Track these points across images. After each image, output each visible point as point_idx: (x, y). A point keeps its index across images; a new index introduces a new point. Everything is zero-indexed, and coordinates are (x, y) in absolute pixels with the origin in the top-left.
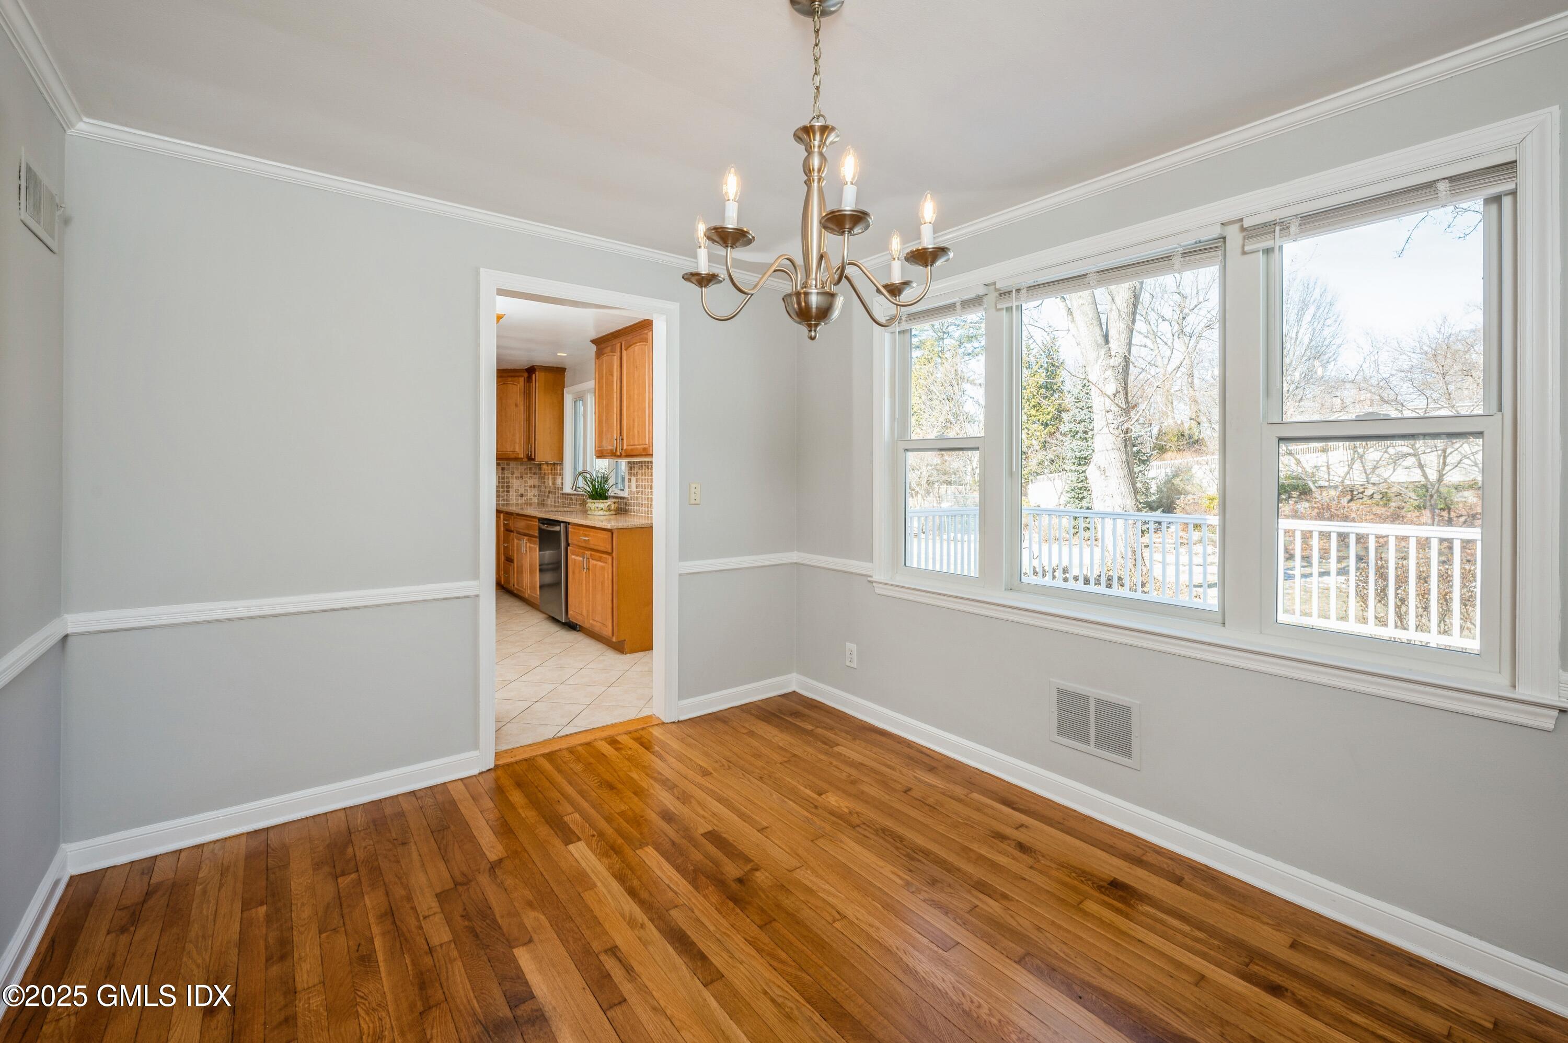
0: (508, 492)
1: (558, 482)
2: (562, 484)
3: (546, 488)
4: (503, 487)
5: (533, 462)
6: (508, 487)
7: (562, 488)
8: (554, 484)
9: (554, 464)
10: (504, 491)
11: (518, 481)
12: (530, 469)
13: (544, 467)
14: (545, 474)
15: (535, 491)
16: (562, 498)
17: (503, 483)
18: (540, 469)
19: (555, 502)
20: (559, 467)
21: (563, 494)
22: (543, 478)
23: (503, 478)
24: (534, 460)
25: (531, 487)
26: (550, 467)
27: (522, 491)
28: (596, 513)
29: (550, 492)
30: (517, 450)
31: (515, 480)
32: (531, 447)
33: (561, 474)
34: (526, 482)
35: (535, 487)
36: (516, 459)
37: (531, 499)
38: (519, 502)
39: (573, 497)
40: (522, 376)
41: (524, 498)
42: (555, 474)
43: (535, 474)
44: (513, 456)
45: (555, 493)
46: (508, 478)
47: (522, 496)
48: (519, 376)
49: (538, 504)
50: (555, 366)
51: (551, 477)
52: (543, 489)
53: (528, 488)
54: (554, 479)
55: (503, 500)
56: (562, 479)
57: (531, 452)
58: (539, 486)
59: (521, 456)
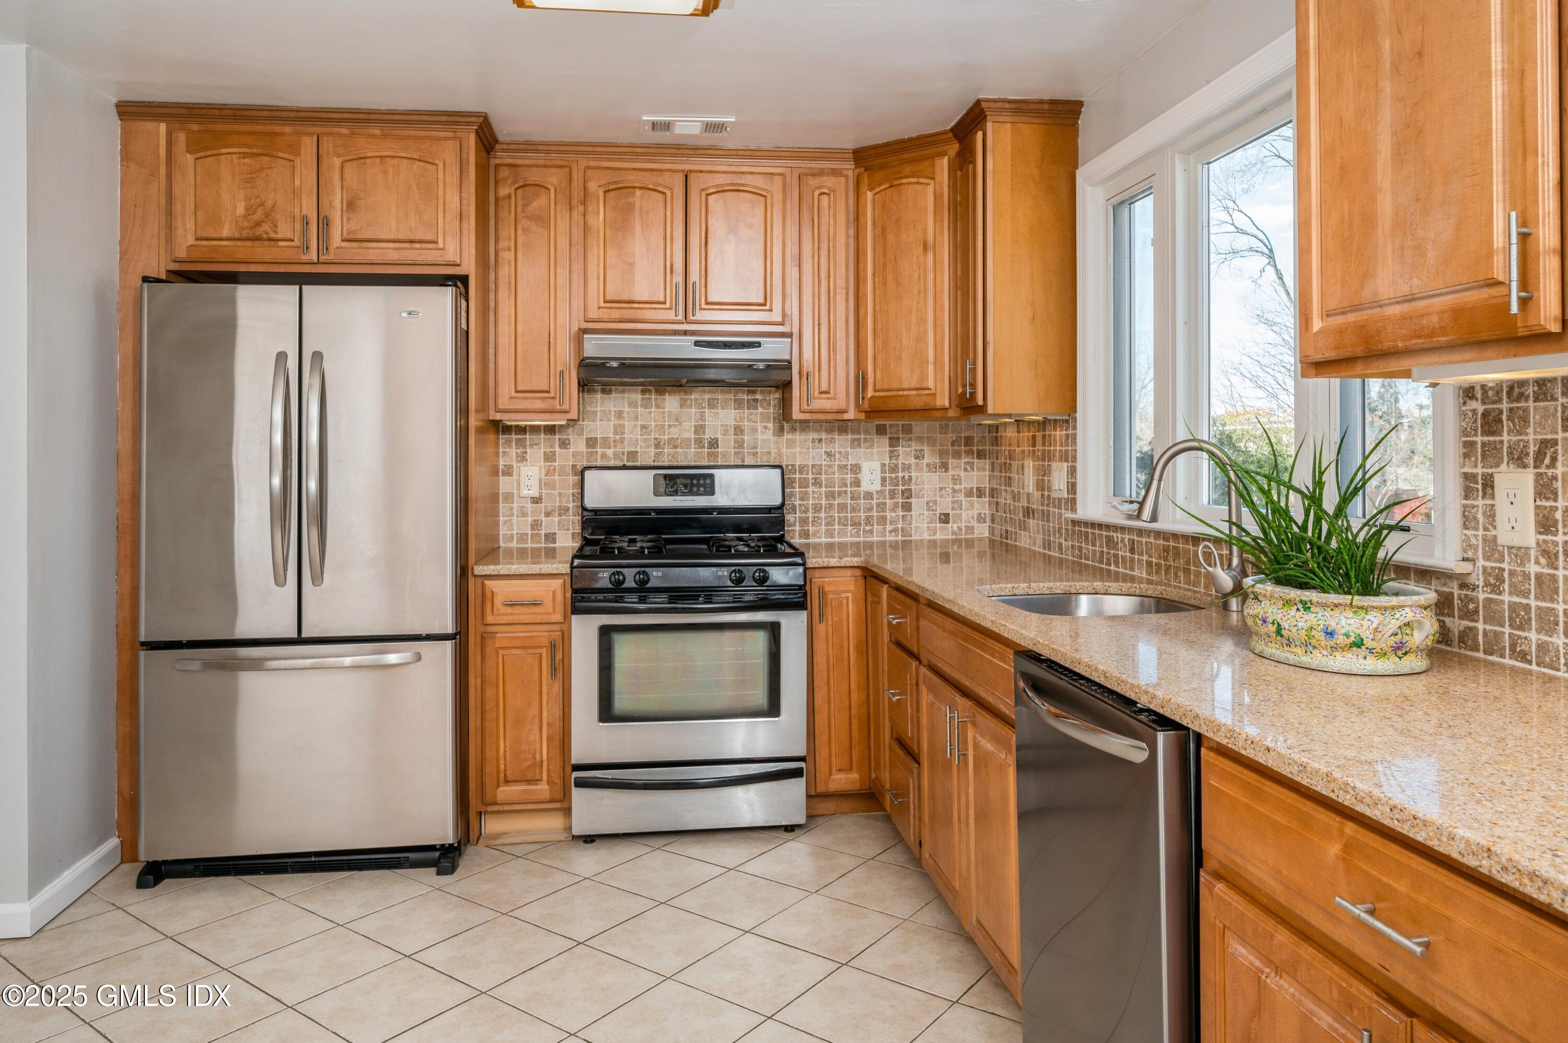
0: (907, 507)
1: (1059, 481)
2: (1072, 488)
3: (1016, 497)
4: (893, 494)
5: (975, 419)
6: (907, 494)
7: (1072, 504)
8: (1042, 486)
9: (1043, 424)
10: (896, 505)
11: (935, 476)
12: (968, 441)
13: (1010, 433)
14: (1011, 456)
15: (982, 506)
16: (1070, 535)
17: (894, 482)
18: (996, 441)
19: (1048, 544)
20: (1059, 433)
21: (1075, 523)
22: (1006, 467)
23: (894, 469)
24: (982, 409)
25: (969, 494)
26: (1026, 434)
27: (945, 504)
28: (1317, 659)
29: (1028, 512)
30: (931, 384)
31: (926, 475)
32: (974, 370)
33: (1070, 457)
34: (956, 480)
35: (980, 493)
36: (927, 412)
37: (970, 529)
38: (939, 536)
39: (1117, 536)
40: (943, 154)
41: (952, 526)
42: (1047, 456)
43: (981, 455)
44: (917, 403)
45: (1046, 516)
46: (907, 468)
47: (945, 519)
48: (932, 157)
49: (992, 542)
50: (1046, 97)
51: (1030, 464)
52: (1005, 499)
53: (962, 497)
54: (1044, 473)
55: (895, 531)
56: (1073, 471)
57: (973, 385)
58: (993, 492)
59: (943, 400)
